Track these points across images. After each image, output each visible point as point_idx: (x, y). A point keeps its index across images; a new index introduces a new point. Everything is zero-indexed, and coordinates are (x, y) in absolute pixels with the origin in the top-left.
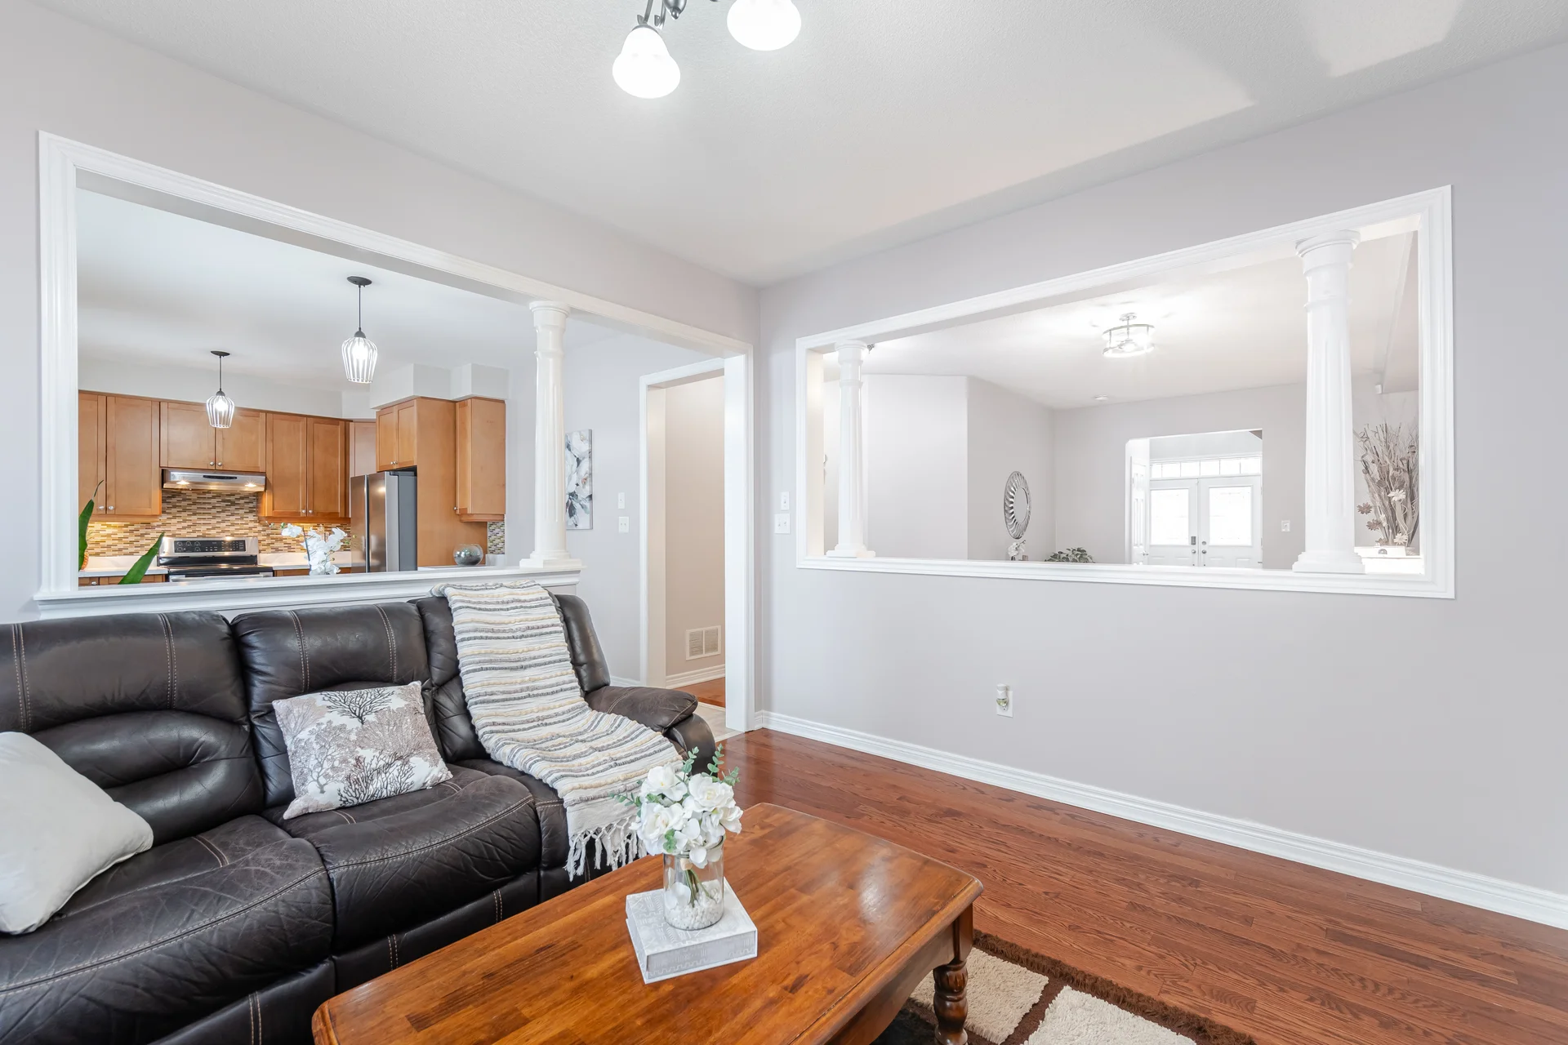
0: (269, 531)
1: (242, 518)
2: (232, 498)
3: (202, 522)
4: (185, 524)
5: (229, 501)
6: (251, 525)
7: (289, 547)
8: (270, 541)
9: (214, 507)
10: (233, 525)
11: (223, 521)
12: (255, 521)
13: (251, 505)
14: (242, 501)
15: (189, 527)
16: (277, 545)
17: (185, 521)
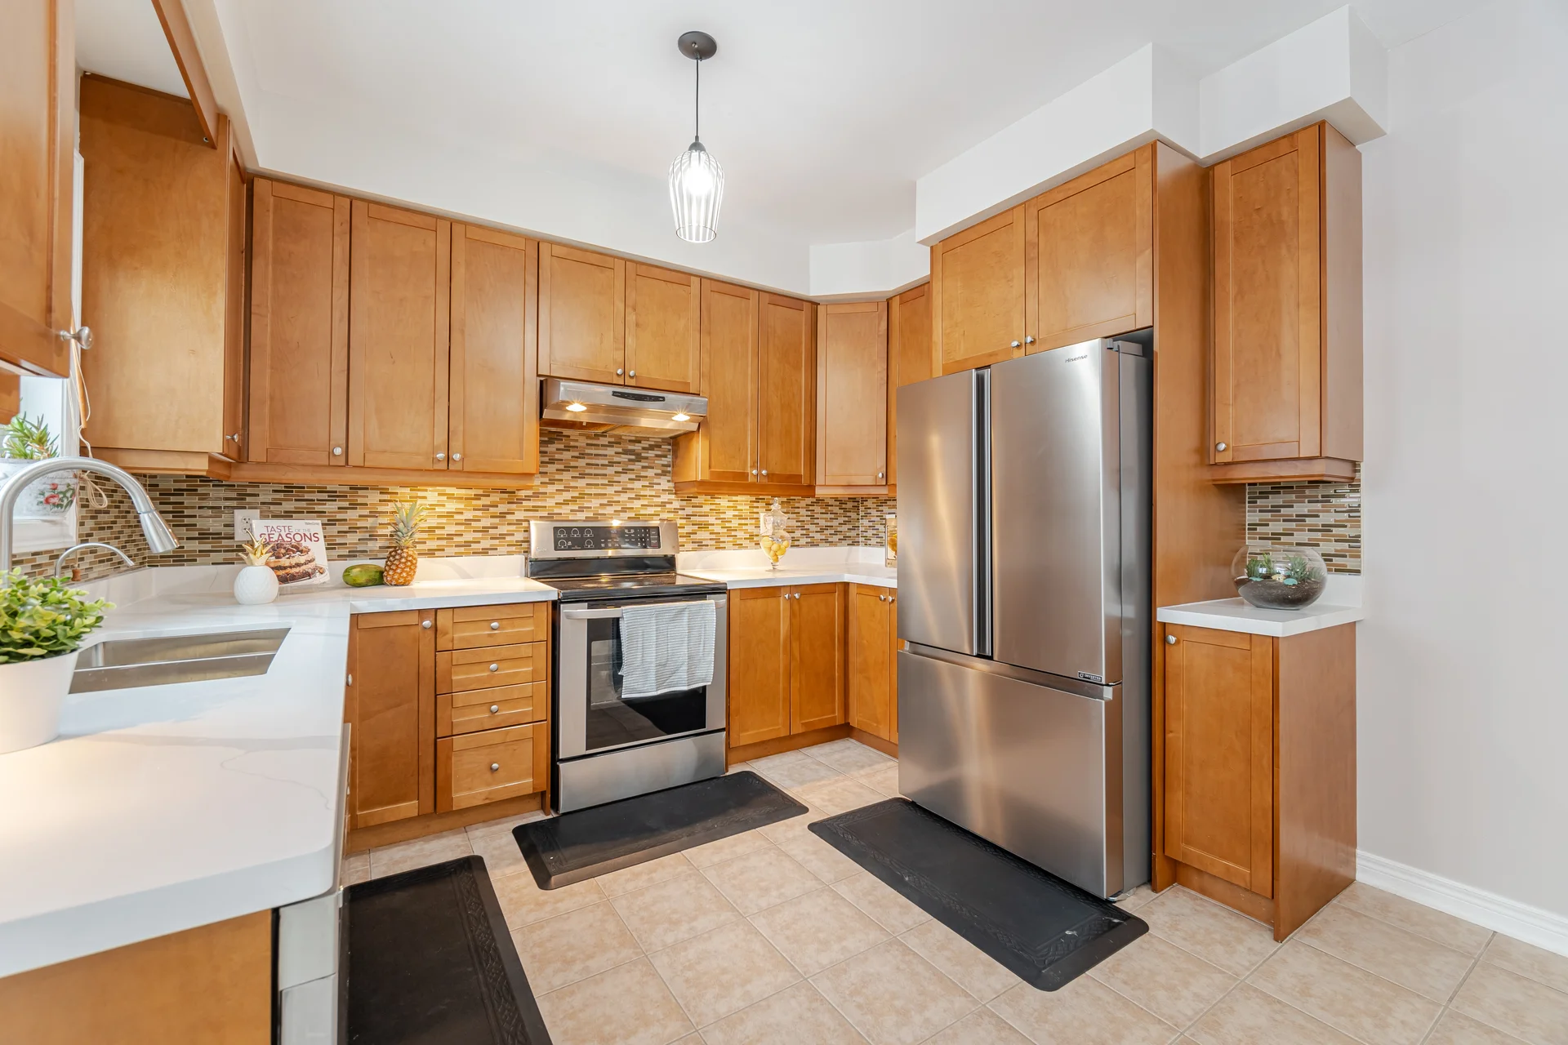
0: (689, 510)
1: (651, 485)
2: (637, 447)
3: (593, 491)
4: (567, 496)
5: (631, 452)
6: (665, 497)
7: (718, 541)
8: (689, 529)
9: (611, 464)
10: (638, 497)
11: (625, 490)
12: (669, 491)
13: (664, 461)
14: (651, 454)
15: (574, 500)
16: (703, 535)
17: (567, 489)
